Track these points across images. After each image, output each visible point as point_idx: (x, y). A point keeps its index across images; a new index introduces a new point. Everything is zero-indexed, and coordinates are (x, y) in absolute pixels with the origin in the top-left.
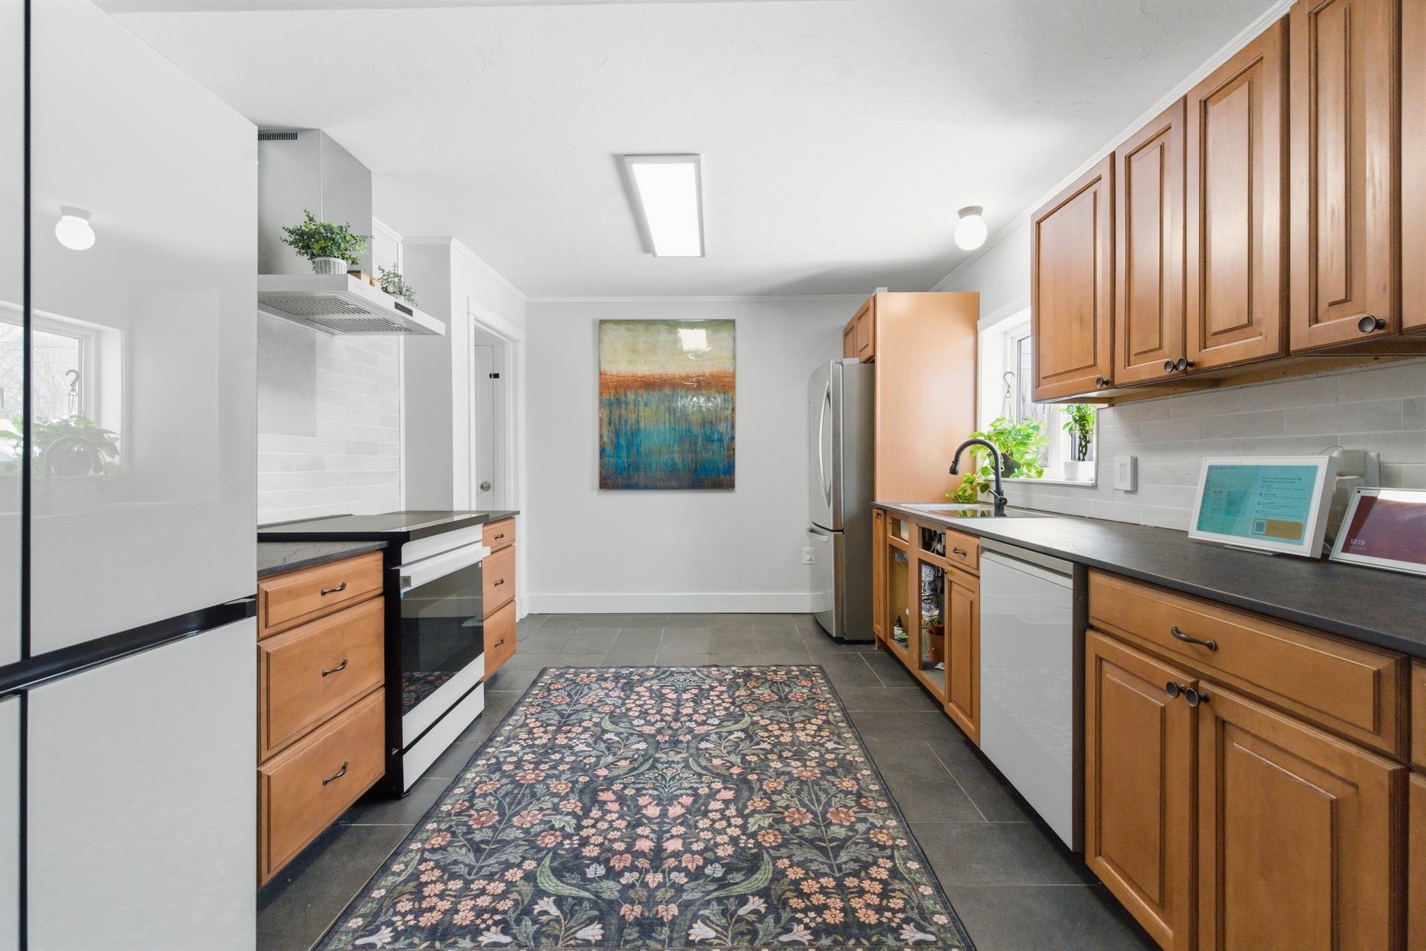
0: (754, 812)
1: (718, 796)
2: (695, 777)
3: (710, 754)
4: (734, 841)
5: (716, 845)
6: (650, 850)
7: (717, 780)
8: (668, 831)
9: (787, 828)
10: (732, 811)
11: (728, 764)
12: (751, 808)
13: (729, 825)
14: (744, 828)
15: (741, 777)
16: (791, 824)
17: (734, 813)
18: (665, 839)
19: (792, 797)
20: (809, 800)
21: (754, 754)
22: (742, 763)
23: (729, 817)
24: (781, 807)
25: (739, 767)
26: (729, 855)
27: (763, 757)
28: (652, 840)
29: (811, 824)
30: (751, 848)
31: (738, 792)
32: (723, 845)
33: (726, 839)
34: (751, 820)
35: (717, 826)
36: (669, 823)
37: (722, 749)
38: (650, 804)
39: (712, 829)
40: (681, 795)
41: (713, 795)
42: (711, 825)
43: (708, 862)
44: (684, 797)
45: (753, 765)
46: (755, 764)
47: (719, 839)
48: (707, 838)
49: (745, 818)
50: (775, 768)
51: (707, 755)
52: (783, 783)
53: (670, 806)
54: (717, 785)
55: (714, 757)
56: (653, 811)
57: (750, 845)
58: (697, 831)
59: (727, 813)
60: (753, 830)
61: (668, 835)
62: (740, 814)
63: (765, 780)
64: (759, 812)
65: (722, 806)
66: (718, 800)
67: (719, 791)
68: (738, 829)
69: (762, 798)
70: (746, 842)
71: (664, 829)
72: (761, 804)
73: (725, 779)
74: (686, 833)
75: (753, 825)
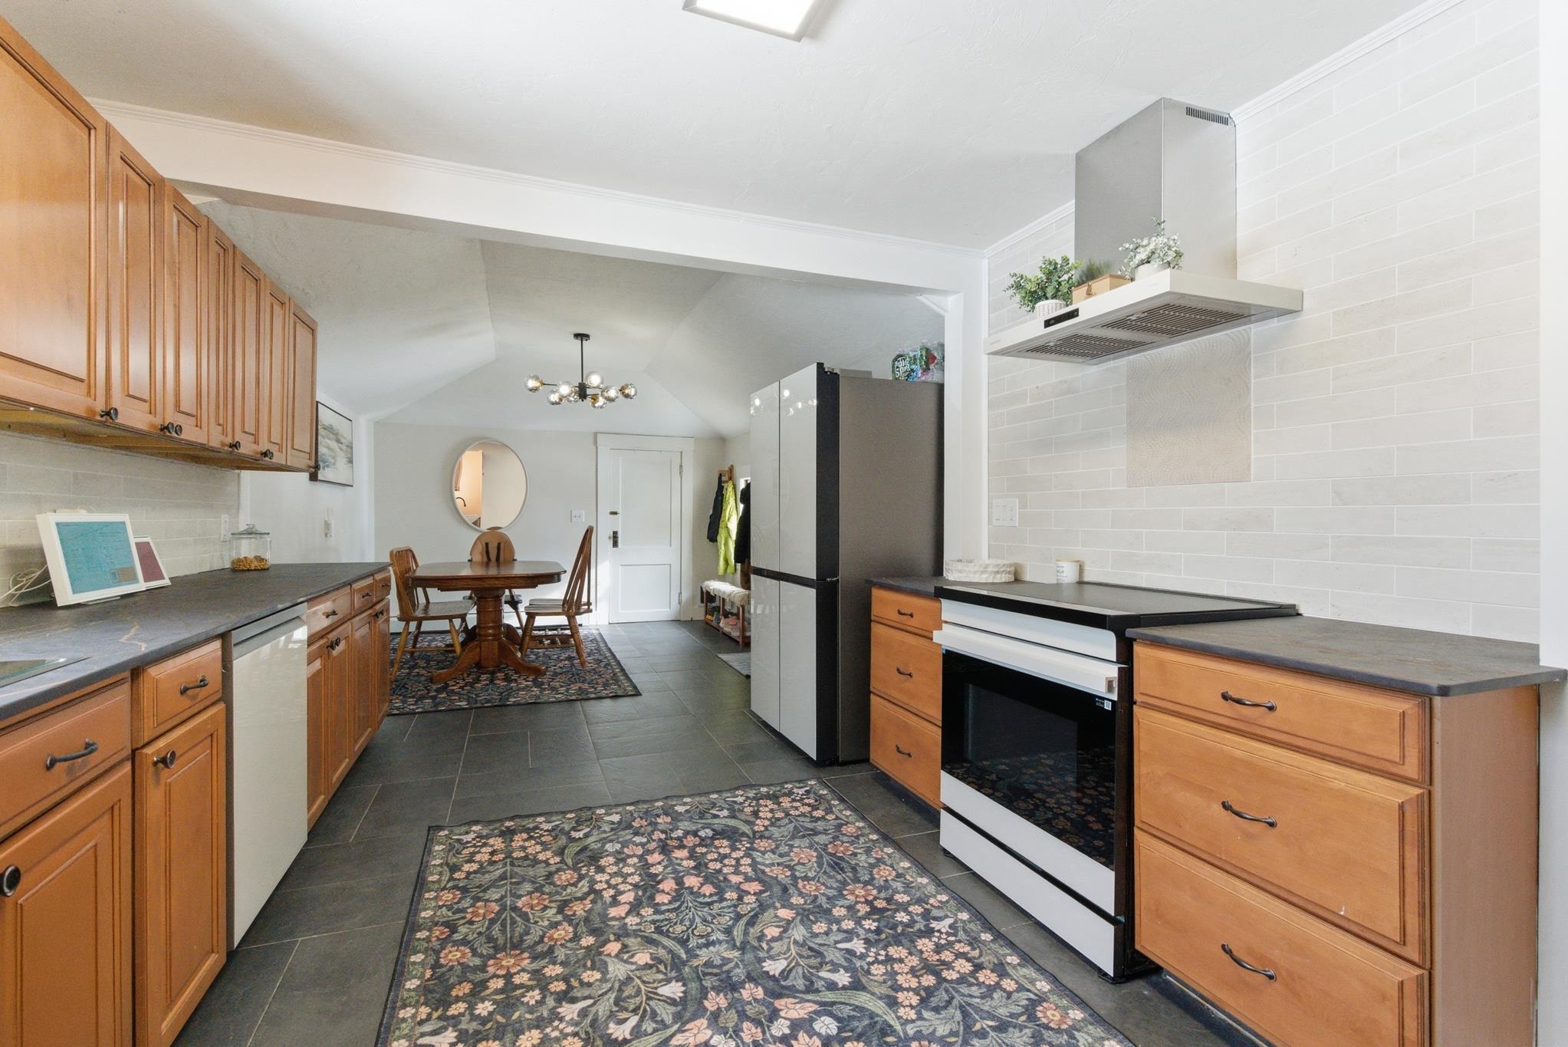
0: (582, 899)
1: (627, 907)
2: (665, 929)
3: (659, 971)
4: (601, 870)
5: (616, 864)
6: (673, 852)
7: (634, 927)
8: (665, 867)
9: (547, 889)
10: (608, 894)
11: (626, 957)
12: (587, 901)
13: (607, 882)
14: (593, 882)
15: (602, 938)
16: (543, 893)
17: (605, 893)
18: (665, 860)
19: (536, 922)
20: (515, 922)
21: (589, 985)
22: (606, 963)
23: (609, 888)
24: (551, 908)
25: (609, 955)
26: (602, 858)
27: (574, 983)
28: (677, 859)
29: (520, 897)
30: (583, 867)
31: (604, 917)
32: (610, 865)
33: (608, 870)
34: (586, 889)
35: (620, 880)
36: (668, 873)
37: (643, 987)
38: (699, 888)
39: (625, 876)
40: (670, 902)
41: (635, 908)
42: (626, 879)
43: (619, 852)
44: (666, 901)
45: (589, 964)
46: (585, 966)
47: (615, 869)
48: (627, 868)
49: (592, 891)
50: (554, 963)
51: (662, 967)
52: (546, 940)
53: (676, 889)
54: (632, 921)
55: (651, 967)
56: (692, 881)
57: (585, 868)
58: (638, 872)
59: (612, 892)
60: (583, 882)
61: (663, 864)
62: (598, 893)
63: (571, 940)
64: (577, 899)
65: (619, 898)
66: (625, 903)
67: (628, 913)
68: (598, 880)
69: (574, 915)
70: (588, 871)
71: (670, 868)
72: (574, 908)
73: (622, 934)
74: (648, 868)
75: (583, 886)
